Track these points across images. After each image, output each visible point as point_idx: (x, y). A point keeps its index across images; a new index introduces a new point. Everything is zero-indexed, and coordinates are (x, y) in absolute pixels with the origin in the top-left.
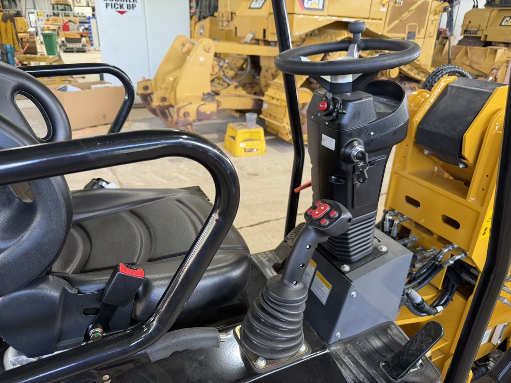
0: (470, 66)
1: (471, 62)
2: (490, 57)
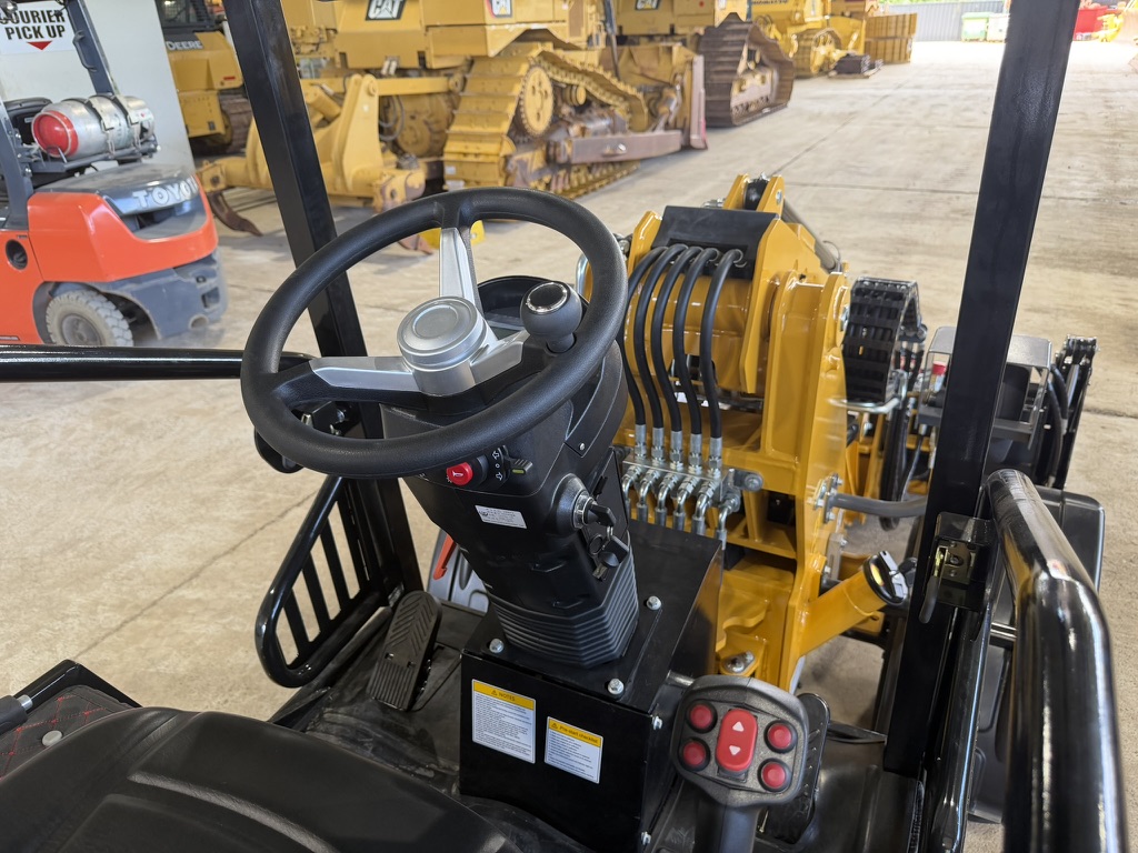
0: (643, 75)
1: (642, 68)
2: (664, 57)
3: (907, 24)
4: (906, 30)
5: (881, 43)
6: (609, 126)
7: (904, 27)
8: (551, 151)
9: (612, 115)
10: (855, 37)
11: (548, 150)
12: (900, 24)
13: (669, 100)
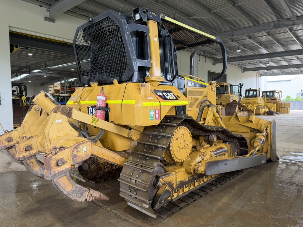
3: (287, 105)
4: (287, 106)
5: (281, 109)
7: (286, 105)
10: (273, 107)
12: (285, 105)
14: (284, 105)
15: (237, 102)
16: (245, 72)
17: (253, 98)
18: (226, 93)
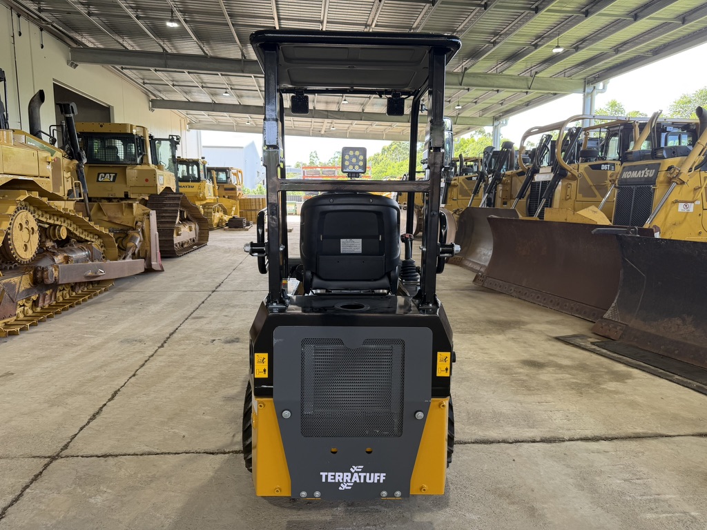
0: (110, 222)
1: (109, 217)
2: (126, 211)
5: (249, 213)
6: (88, 256)
7: (260, 205)
8: (39, 275)
9: (90, 248)
10: (234, 209)
11: (35, 274)
12: (257, 203)
13: (133, 238)
14: (254, 204)
15: (173, 193)
16: (157, 110)
17: (191, 184)
18: (142, 163)
